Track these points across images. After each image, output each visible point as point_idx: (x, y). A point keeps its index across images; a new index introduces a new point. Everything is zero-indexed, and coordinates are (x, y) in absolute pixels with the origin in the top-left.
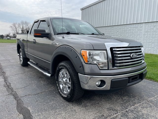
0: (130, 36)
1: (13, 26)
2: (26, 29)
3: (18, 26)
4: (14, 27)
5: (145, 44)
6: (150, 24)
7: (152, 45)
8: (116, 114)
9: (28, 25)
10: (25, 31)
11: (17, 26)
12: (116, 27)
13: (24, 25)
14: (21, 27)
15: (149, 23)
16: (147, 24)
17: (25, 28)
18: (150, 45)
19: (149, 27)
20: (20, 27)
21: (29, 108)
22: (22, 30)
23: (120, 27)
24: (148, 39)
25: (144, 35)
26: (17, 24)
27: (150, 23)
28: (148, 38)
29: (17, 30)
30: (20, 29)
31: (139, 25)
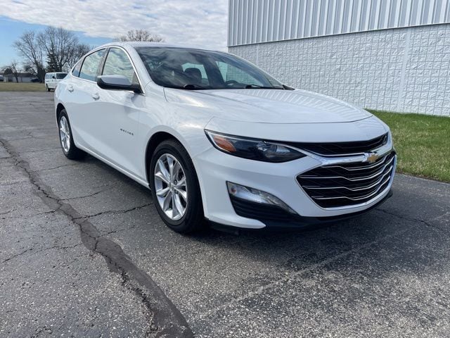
0: (370, 67)
1: (23, 42)
2: (62, 52)
3: (37, 43)
4: (27, 45)
5: (410, 90)
6: (426, 33)
7: (431, 90)
8: (346, 250)
9: (69, 39)
10: (60, 57)
11: (35, 42)
12: (330, 41)
13: (57, 40)
14: (48, 44)
15: (424, 29)
16: (418, 30)
17: (58, 49)
18: (425, 91)
19: (424, 41)
20: (44, 43)
21: (116, 241)
22: (52, 53)
23: (341, 40)
24: (421, 74)
25: (410, 62)
26: (36, 35)
27: (428, 29)
28: (421, 71)
29: (37, 55)
30: (44, 52)
31: (396, 35)
